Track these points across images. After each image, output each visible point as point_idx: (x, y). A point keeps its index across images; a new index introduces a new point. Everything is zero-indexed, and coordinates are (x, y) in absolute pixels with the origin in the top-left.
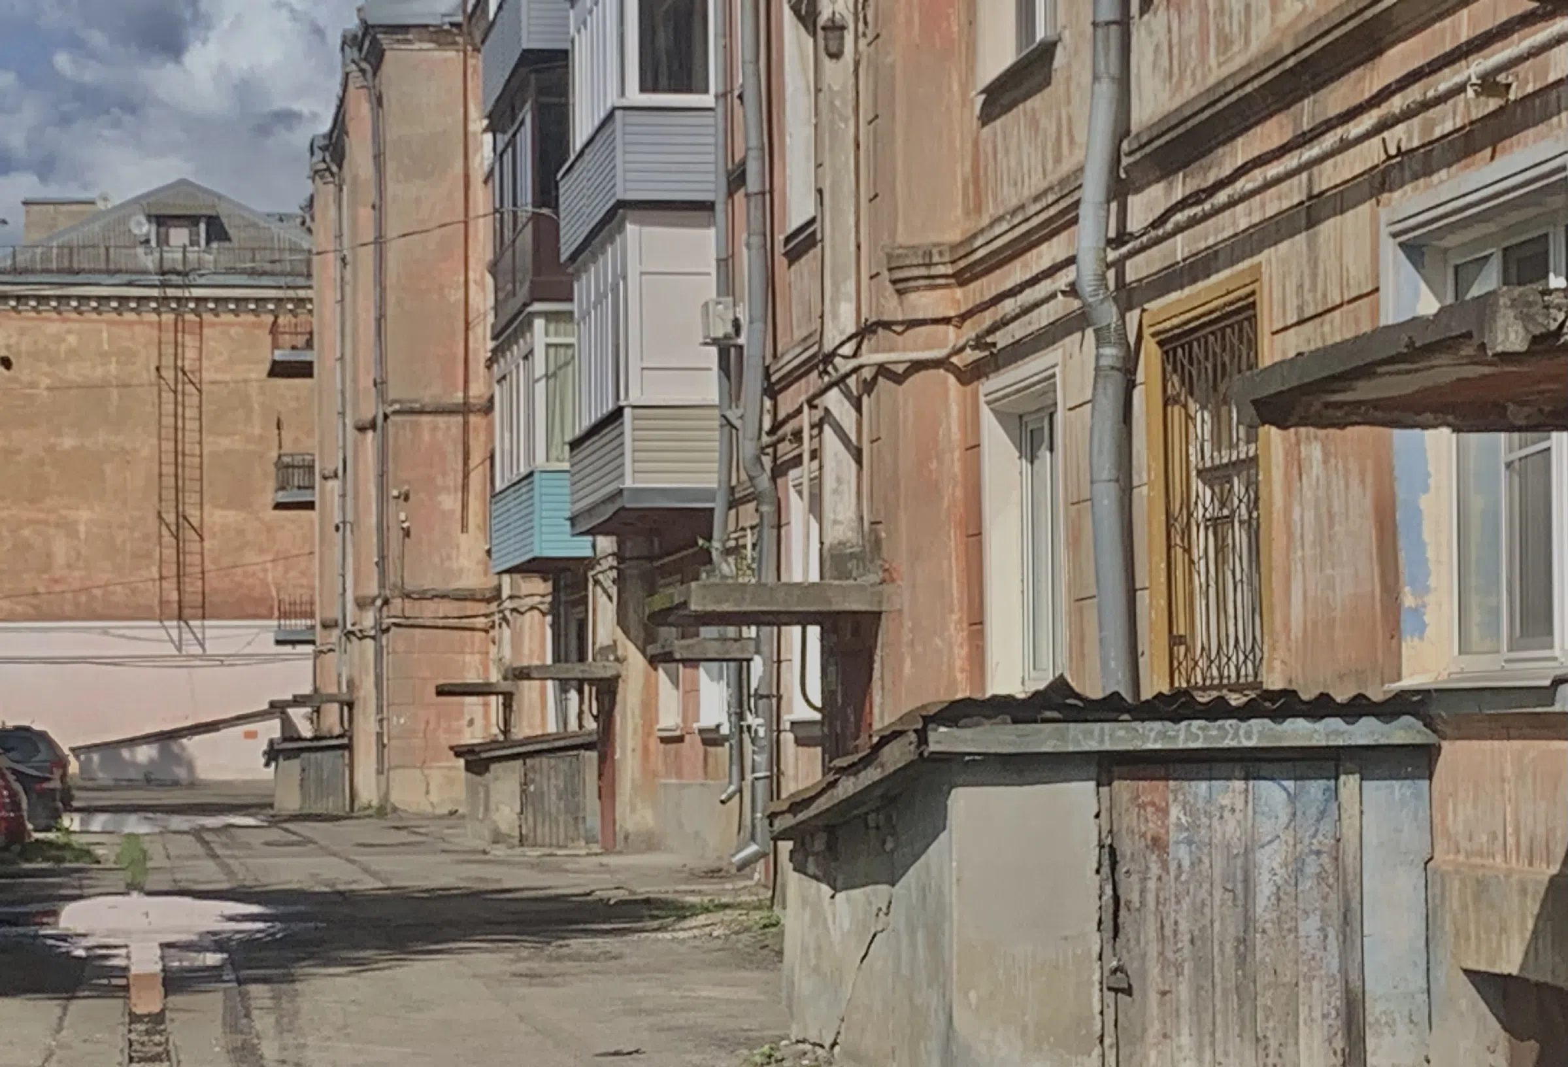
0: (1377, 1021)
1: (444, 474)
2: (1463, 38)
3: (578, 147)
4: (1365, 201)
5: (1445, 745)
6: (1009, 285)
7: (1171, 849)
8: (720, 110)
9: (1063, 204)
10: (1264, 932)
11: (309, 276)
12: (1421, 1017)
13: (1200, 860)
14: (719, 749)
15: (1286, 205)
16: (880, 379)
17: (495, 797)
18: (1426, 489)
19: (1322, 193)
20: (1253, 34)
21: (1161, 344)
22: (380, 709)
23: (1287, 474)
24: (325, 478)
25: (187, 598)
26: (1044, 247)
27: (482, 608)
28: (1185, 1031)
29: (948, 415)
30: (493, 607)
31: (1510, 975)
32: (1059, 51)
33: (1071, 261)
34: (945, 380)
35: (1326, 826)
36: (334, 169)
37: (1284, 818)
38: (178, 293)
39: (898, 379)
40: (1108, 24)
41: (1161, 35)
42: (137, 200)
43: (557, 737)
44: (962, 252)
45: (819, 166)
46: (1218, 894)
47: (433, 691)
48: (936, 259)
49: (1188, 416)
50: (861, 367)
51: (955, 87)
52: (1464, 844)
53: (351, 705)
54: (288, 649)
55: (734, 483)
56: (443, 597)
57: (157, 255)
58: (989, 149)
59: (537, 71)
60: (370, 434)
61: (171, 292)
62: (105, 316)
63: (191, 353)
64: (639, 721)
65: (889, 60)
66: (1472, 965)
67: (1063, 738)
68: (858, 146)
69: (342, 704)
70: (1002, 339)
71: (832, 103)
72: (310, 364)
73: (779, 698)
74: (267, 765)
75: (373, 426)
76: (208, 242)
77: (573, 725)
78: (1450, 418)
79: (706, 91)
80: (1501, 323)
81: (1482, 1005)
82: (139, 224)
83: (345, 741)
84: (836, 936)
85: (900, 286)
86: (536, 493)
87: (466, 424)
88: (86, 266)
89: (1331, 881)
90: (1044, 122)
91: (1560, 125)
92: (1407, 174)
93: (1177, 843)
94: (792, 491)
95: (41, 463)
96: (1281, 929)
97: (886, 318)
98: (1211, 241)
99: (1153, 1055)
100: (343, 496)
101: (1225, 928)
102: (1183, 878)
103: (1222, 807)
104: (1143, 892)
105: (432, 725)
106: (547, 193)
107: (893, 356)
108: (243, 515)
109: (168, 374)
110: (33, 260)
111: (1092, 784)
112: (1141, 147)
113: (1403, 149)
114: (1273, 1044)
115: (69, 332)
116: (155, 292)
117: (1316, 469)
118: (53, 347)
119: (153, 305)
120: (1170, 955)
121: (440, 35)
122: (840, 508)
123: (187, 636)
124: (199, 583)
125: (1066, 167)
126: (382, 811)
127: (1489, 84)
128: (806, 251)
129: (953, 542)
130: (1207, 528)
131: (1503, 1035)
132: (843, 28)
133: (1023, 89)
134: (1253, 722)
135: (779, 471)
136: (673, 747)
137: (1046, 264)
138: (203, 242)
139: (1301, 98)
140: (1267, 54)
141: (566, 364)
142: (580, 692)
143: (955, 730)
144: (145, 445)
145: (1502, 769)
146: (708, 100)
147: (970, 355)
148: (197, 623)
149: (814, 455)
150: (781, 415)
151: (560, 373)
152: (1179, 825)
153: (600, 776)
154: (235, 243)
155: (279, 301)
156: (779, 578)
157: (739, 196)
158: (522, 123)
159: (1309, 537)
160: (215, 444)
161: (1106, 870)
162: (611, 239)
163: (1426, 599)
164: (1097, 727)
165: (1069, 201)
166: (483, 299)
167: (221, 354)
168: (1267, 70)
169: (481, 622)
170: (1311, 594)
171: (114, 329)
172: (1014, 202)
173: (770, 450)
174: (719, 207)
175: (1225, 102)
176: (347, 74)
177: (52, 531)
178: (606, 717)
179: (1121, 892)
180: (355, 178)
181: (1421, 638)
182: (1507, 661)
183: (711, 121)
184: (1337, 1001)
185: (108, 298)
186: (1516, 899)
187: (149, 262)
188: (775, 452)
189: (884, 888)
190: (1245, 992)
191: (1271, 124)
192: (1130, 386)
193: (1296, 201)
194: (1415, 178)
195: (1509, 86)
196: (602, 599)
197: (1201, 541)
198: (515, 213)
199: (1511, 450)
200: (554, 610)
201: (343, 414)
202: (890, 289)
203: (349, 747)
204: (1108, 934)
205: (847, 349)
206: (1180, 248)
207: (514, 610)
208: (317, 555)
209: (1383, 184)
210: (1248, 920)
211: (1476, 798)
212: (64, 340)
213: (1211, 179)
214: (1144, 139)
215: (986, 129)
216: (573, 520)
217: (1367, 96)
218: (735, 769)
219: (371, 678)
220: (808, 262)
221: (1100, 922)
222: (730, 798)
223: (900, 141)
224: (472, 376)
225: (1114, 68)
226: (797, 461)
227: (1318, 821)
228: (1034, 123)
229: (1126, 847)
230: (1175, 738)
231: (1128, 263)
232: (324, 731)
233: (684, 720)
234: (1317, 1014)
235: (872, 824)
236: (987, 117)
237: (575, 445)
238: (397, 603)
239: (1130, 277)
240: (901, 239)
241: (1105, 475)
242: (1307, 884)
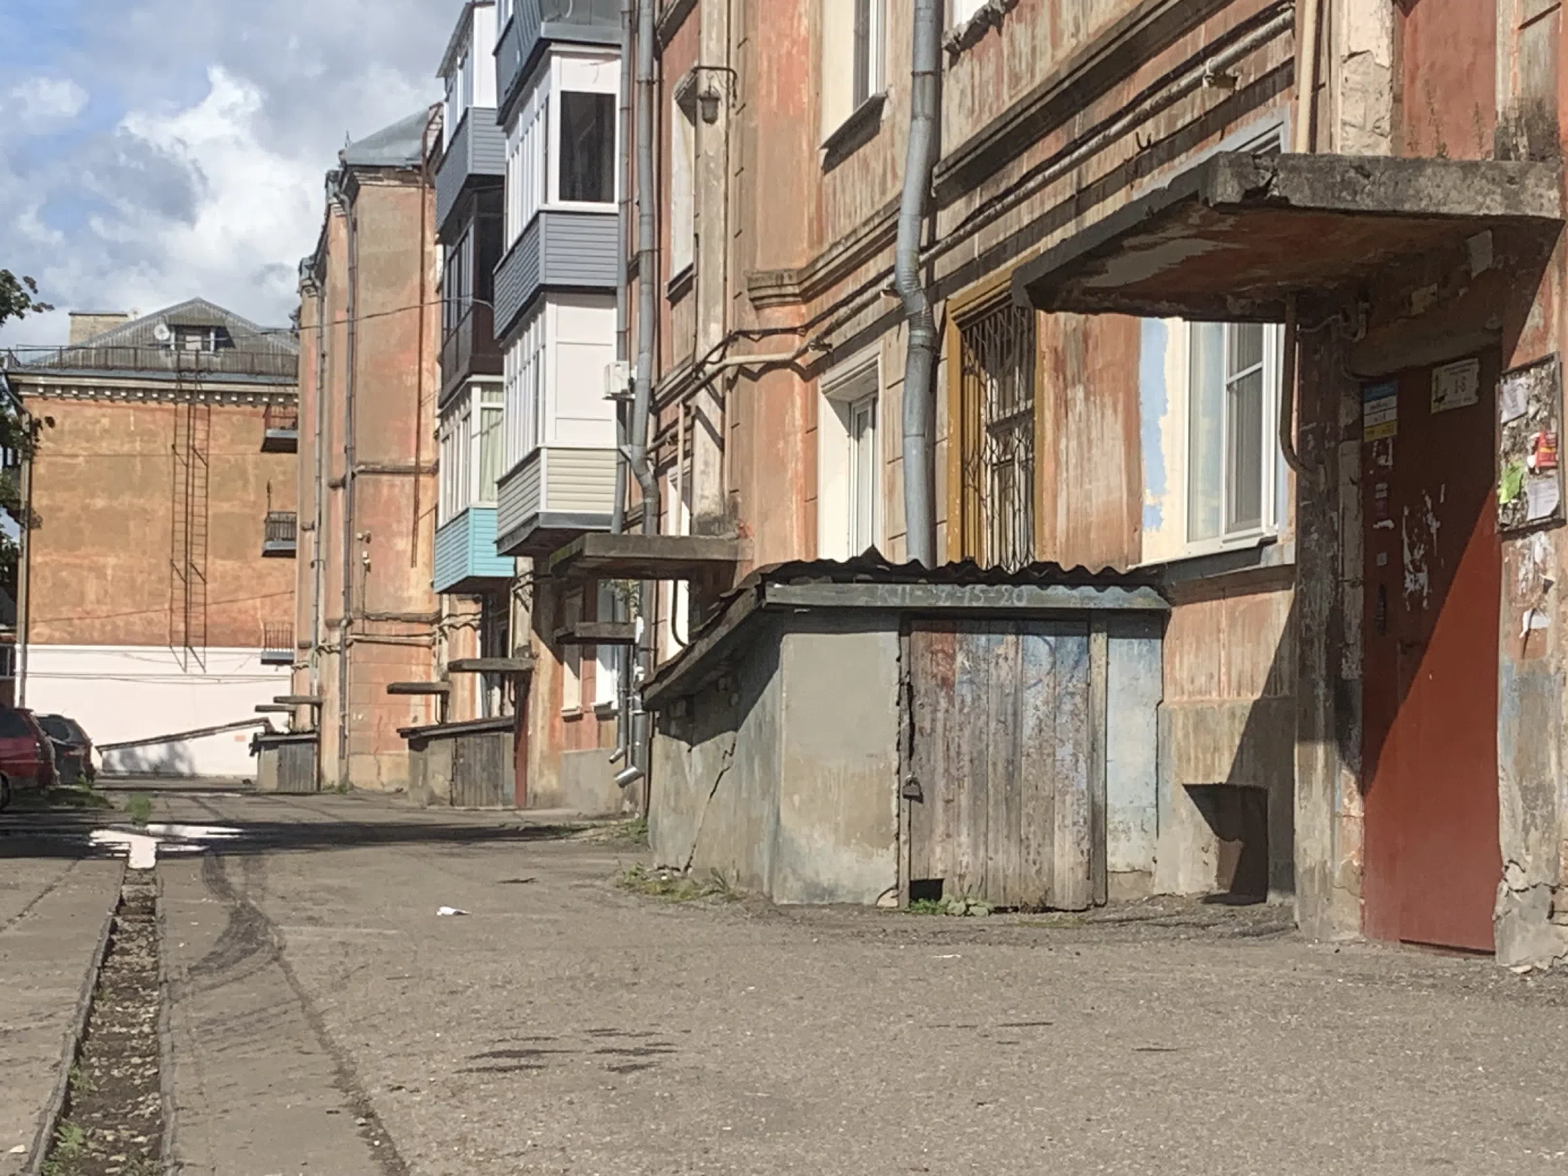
0: (1116, 829)
1: (399, 522)
2: (1202, 46)
3: (510, 244)
4: (1119, 189)
5: (1174, 610)
6: (843, 296)
7: (957, 687)
8: (623, 216)
9: (886, 225)
10: (1028, 755)
11: (296, 376)
12: (1151, 826)
13: (979, 697)
14: (610, 722)
15: (1060, 200)
16: (740, 377)
17: (432, 767)
18: (1165, 412)
19: (1089, 187)
20: (1037, 70)
21: (959, 325)
22: (343, 707)
23: (1056, 414)
24: (304, 530)
25: (192, 628)
26: (871, 262)
27: (426, 629)
28: (965, 831)
29: (793, 405)
30: (435, 627)
31: (1220, 784)
32: (886, 104)
33: (891, 270)
34: (791, 379)
35: (1080, 673)
36: (318, 284)
37: (1046, 666)
38: (192, 387)
39: (754, 377)
40: (925, 74)
41: (966, 80)
42: (160, 314)
43: (482, 721)
44: (806, 275)
45: (696, 216)
46: (993, 725)
47: (384, 690)
48: (786, 281)
49: (980, 383)
50: (726, 366)
51: (805, 146)
52: (1188, 687)
53: (319, 706)
54: (271, 668)
55: (627, 508)
56: (395, 619)
57: (175, 357)
58: (831, 190)
59: (479, 192)
60: (341, 491)
61: (186, 386)
62: (133, 404)
63: (200, 435)
64: (548, 705)
65: (753, 124)
66: (1191, 781)
67: (872, 595)
68: (726, 199)
69: (313, 704)
70: (836, 340)
71: (707, 165)
72: (295, 440)
73: (656, 651)
74: (252, 754)
75: (343, 484)
76: (216, 347)
77: (496, 713)
78: (1182, 307)
79: (612, 200)
80: (1221, 179)
81: (1199, 814)
82: (162, 332)
83: (314, 736)
84: (691, 780)
85: (757, 303)
86: (471, 525)
87: (417, 481)
88: (117, 364)
89: (1083, 717)
90: (873, 164)
91: (1275, 105)
92: (1155, 162)
93: (961, 682)
94: (670, 484)
95: (78, 519)
96: (1042, 754)
97: (745, 328)
98: (1001, 238)
99: (938, 850)
100: (318, 543)
101: (997, 752)
102: (966, 710)
103: (998, 656)
104: (933, 720)
105: (385, 720)
106: (484, 288)
107: (752, 358)
108: (238, 564)
109: (182, 451)
110: (76, 357)
111: (895, 634)
112: (948, 169)
113: (1153, 141)
114: (1034, 845)
115: (104, 416)
116: (173, 386)
117: (1080, 406)
118: (90, 427)
119: (171, 396)
120: (953, 771)
121: (403, 174)
122: (706, 485)
123: (191, 658)
124: (202, 618)
125: (889, 197)
126: (342, 790)
127: (1220, 78)
128: (685, 294)
129: (794, 504)
130: (993, 472)
131: (1215, 837)
132: (717, 99)
133: (857, 141)
134: (1023, 587)
135: (660, 471)
136: (572, 725)
137: (872, 275)
138: (212, 347)
139: (1073, 114)
140: (1049, 79)
141: (497, 424)
142: (502, 688)
143: (787, 587)
144: (161, 506)
145: (1219, 623)
146: (613, 207)
147: (813, 355)
148: (201, 649)
149: (688, 454)
150: (663, 426)
151: (492, 431)
152: (963, 668)
153: (516, 749)
154: (239, 349)
155: (271, 395)
156: (659, 531)
157: (635, 283)
158: (467, 234)
159: (1073, 461)
160: (219, 507)
161: (904, 702)
162: (534, 317)
163: (1163, 499)
164: (900, 587)
165: (890, 222)
166: (433, 385)
167: (224, 436)
168: (1048, 92)
169: (425, 640)
170: (1072, 507)
171: (139, 414)
172: (848, 230)
173: (653, 455)
174: (620, 292)
175: (1014, 124)
176: (329, 207)
177: (85, 573)
178: (521, 704)
179: (916, 720)
180: (334, 287)
181: (1158, 530)
182: (1225, 542)
183: (615, 224)
184: (1085, 812)
185: (136, 390)
186: (1227, 722)
187: (170, 362)
188: (657, 455)
189: (730, 733)
190: (1011, 801)
191: (1050, 138)
192: (935, 362)
193: (1068, 196)
194: (1161, 163)
195: (1235, 79)
196: (521, 610)
197: (988, 480)
198: (459, 303)
199: (1231, 375)
200: (483, 626)
201: (320, 477)
202: (749, 306)
203: (317, 741)
204: (905, 754)
205: (715, 357)
206: (977, 245)
207: (451, 626)
208: (296, 595)
209: (1136, 172)
210: (1016, 746)
211: (1198, 648)
212: (98, 422)
213: (1003, 188)
214: (951, 162)
215: (829, 175)
216: (499, 542)
217: (1125, 103)
218: (622, 735)
219: (337, 684)
220: (686, 302)
221: (899, 744)
222: (618, 758)
223: (760, 189)
224: (422, 446)
225: (928, 110)
226: (674, 462)
227: (1074, 668)
228: (865, 165)
229: (921, 685)
230: (962, 598)
231: (937, 263)
232: (299, 727)
233: (584, 701)
234: (1068, 822)
235: (721, 686)
236: (829, 165)
237: (501, 483)
238: (358, 623)
239: (937, 275)
240: (759, 266)
241: (914, 431)
242: (1063, 719)
